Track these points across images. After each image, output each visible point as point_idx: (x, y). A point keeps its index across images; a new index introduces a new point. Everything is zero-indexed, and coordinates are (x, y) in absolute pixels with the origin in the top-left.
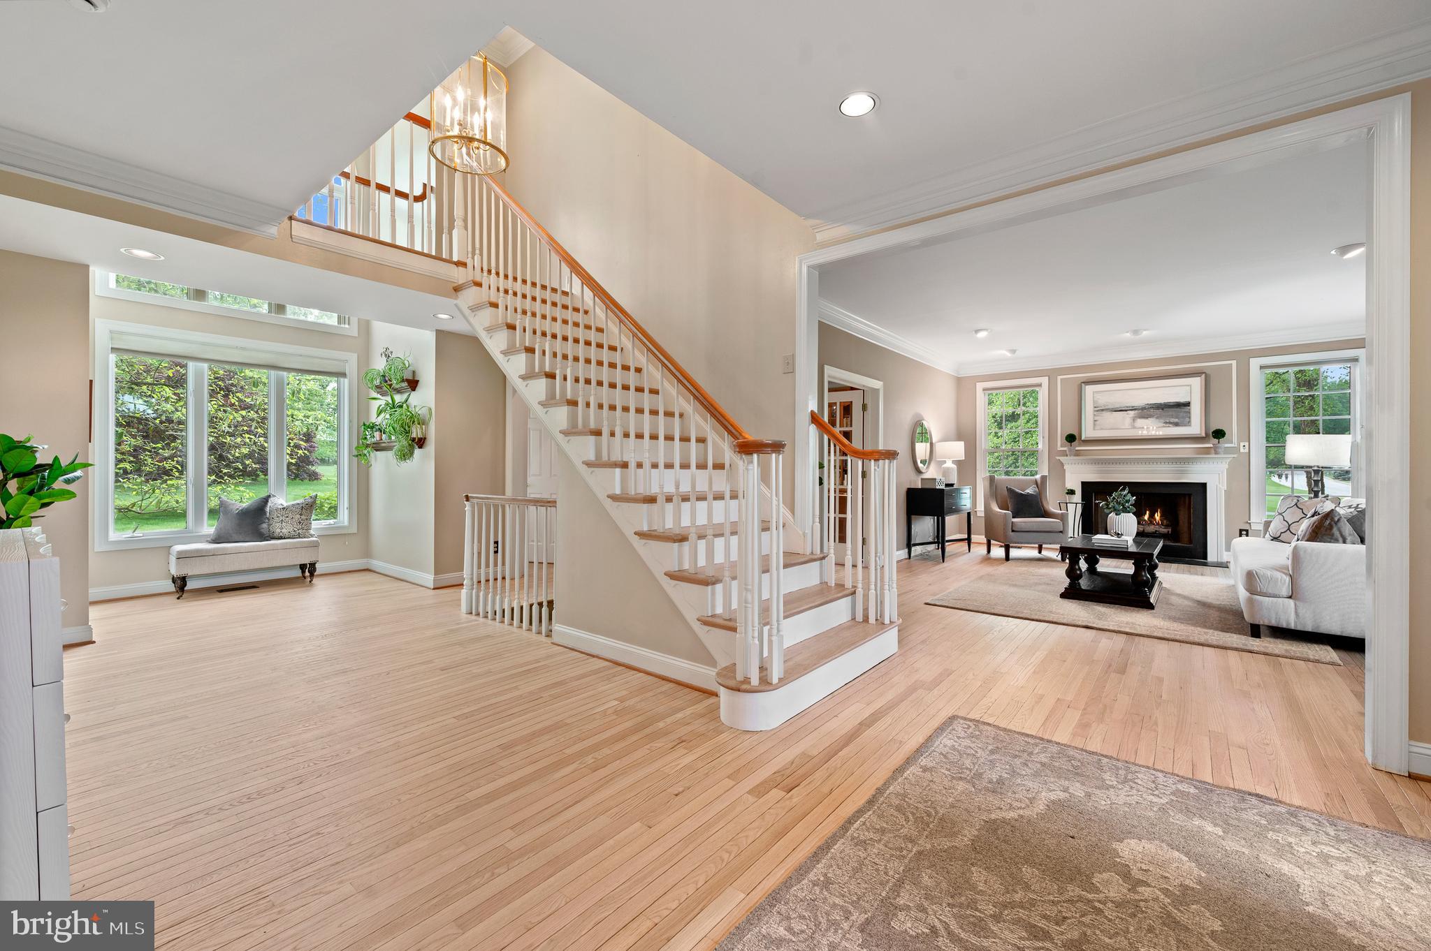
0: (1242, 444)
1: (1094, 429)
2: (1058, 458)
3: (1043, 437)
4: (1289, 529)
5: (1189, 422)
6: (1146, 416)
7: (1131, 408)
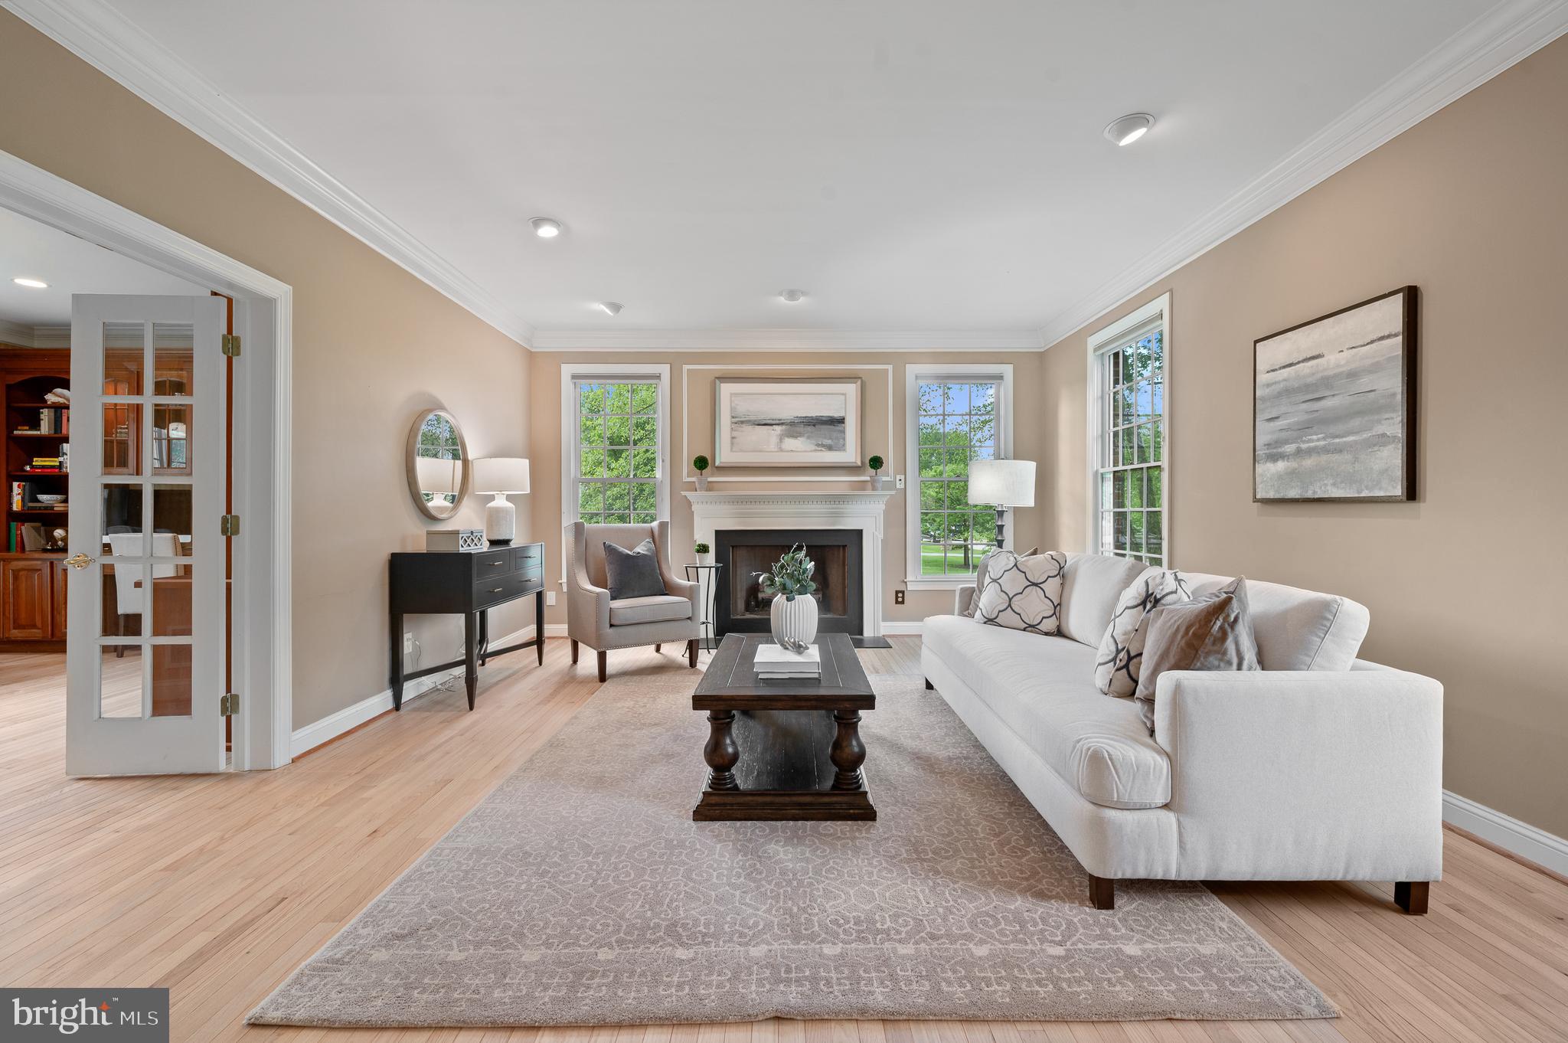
0: (898, 477)
2: (683, 493)
3: (663, 461)
4: (1010, 605)
6: (795, 434)
7: (777, 422)
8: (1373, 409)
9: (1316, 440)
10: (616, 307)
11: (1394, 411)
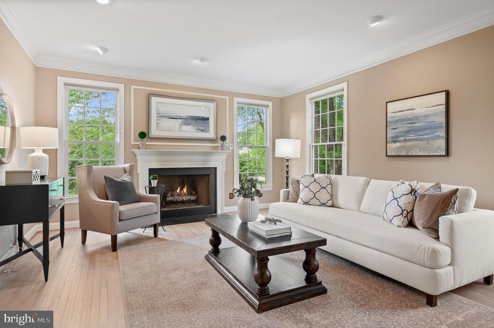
0: (231, 145)
1: (157, 130)
2: (133, 150)
3: (120, 133)
4: (315, 196)
5: (209, 130)
6: (187, 124)
7: (179, 117)
8: (433, 127)
9: (412, 136)
10: (105, 50)
11: (442, 128)
